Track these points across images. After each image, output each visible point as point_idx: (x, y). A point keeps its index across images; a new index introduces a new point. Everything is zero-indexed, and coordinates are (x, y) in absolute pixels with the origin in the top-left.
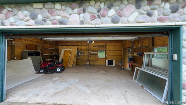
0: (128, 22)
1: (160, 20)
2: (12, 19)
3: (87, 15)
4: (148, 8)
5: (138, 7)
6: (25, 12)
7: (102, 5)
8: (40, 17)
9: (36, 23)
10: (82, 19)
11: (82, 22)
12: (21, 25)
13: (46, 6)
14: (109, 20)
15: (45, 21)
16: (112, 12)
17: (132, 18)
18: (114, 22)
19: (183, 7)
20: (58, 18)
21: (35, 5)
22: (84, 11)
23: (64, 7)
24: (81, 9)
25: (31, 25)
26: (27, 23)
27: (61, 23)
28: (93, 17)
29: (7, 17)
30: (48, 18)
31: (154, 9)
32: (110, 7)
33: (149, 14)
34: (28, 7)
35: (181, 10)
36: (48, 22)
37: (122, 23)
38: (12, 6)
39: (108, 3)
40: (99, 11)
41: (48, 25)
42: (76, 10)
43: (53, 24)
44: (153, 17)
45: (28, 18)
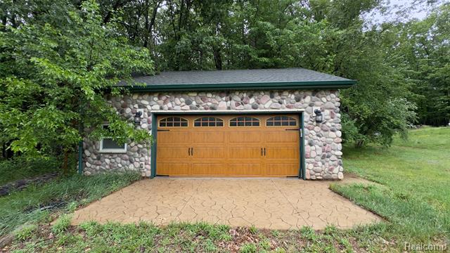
0: (265, 108)
1: (288, 107)
2: (170, 105)
3: (233, 103)
4: (279, 98)
5: (272, 97)
6: (182, 99)
7: (245, 95)
8: (194, 103)
9: (191, 108)
10: (229, 105)
11: (229, 108)
12: (178, 110)
13: (200, 95)
14: (250, 106)
15: (198, 106)
16: (252, 101)
17: (267, 106)
18: (254, 108)
19: (304, 98)
20: (210, 104)
21: (191, 94)
22: (230, 100)
23: (214, 96)
24: (228, 97)
25: (187, 109)
26: (183, 108)
27: (213, 108)
28: (238, 104)
29: (165, 102)
30: (201, 104)
31: (283, 99)
32: (250, 97)
33: (280, 103)
34: (184, 95)
35: (302, 100)
36: (201, 107)
37: (261, 109)
38: (170, 94)
39: (249, 93)
40: (242, 100)
41: (201, 110)
42: (224, 99)
43: (206, 109)
44: (283, 105)
45: (184, 104)
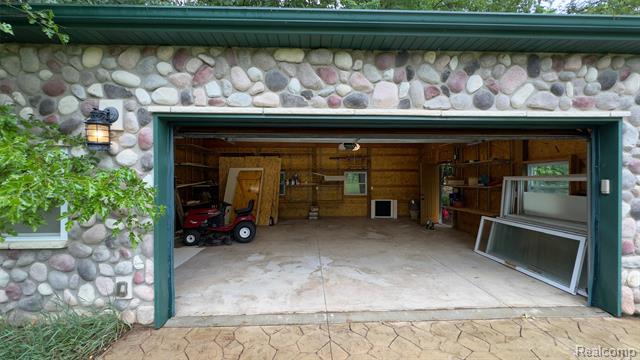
0: (512, 106)
1: (578, 105)
2: (213, 88)
3: (418, 86)
4: (553, 76)
5: (533, 72)
6: (255, 71)
7: (454, 64)
8: (295, 85)
9: (285, 101)
10: (405, 95)
11: (405, 104)
12: (241, 105)
13: (315, 58)
14: (470, 99)
15: (307, 95)
16: (476, 82)
17: (519, 98)
18: (480, 104)
19: (624, 79)
20: (345, 89)
21: (284, 55)
22: (410, 77)
23: (359, 64)
24: (403, 70)
25: (271, 104)
26: (258, 99)
27: (355, 103)
28: (432, 93)
29: (198, 80)
30: (318, 88)
31: (566, 80)
32: (470, 70)
33: (557, 91)
34: (263, 58)
35: (619, 84)
36: (317, 98)
37: (499, 108)
38: (215, 52)
39: (467, 59)
40: (444, 78)
41: (316, 108)
42: (391, 73)
43: (331, 104)
44: (564, 97)
45: (260, 86)
